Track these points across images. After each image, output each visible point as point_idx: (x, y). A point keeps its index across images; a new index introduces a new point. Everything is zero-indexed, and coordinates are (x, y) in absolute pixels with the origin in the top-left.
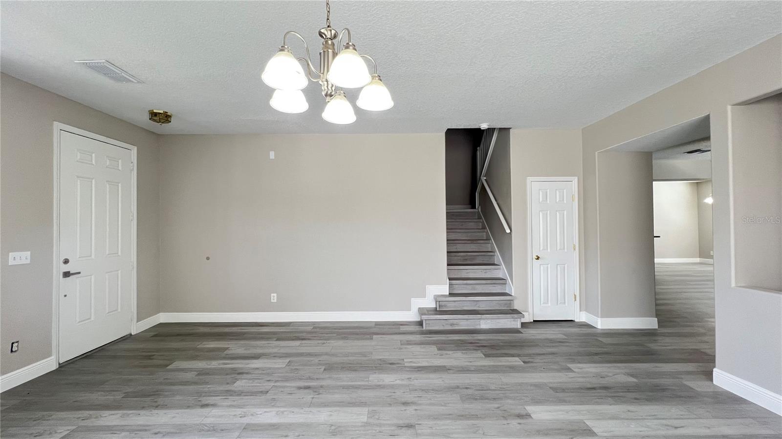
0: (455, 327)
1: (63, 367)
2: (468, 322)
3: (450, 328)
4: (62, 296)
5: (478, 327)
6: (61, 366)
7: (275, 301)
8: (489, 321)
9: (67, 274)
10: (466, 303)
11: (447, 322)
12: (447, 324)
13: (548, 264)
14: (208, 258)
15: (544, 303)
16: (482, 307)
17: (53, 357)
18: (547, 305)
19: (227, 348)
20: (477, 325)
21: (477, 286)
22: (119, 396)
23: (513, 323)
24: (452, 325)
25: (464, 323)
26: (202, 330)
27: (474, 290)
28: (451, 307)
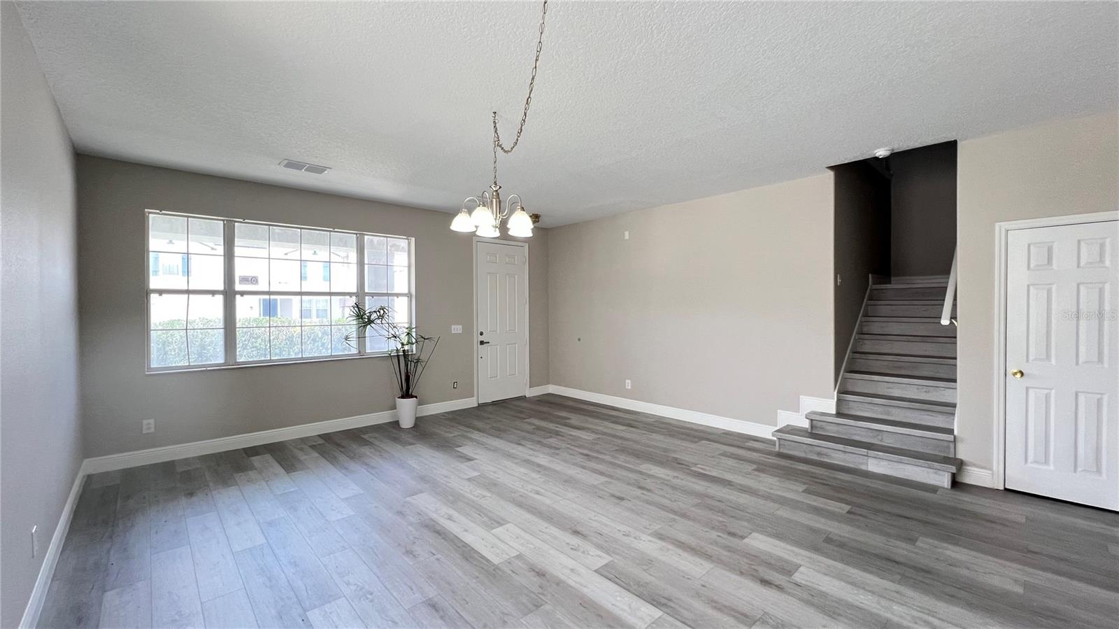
0: (824, 458)
1: (481, 406)
2: (847, 457)
3: (815, 457)
4: (479, 357)
5: (864, 467)
6: (480, 406)
7: (629, 387)
8: (885, 463)
9: (482, 343)
10: (859, 430)
11: (810, 448)
12: (811, 451)
13: (1051, 389)
14: (579, 340)
15: (1036, 462)
16: (888, 442)
17: (474, 398)
18: (1045, 467)
19: (569, 419)
20: (862, 464)
21: (894, 411)
22: (488, 427)
23: (932, 476)
24: (819, 454)
25: (840, 456)
26: (571, 403)
27: (888, 414)
28: (832, 431)
